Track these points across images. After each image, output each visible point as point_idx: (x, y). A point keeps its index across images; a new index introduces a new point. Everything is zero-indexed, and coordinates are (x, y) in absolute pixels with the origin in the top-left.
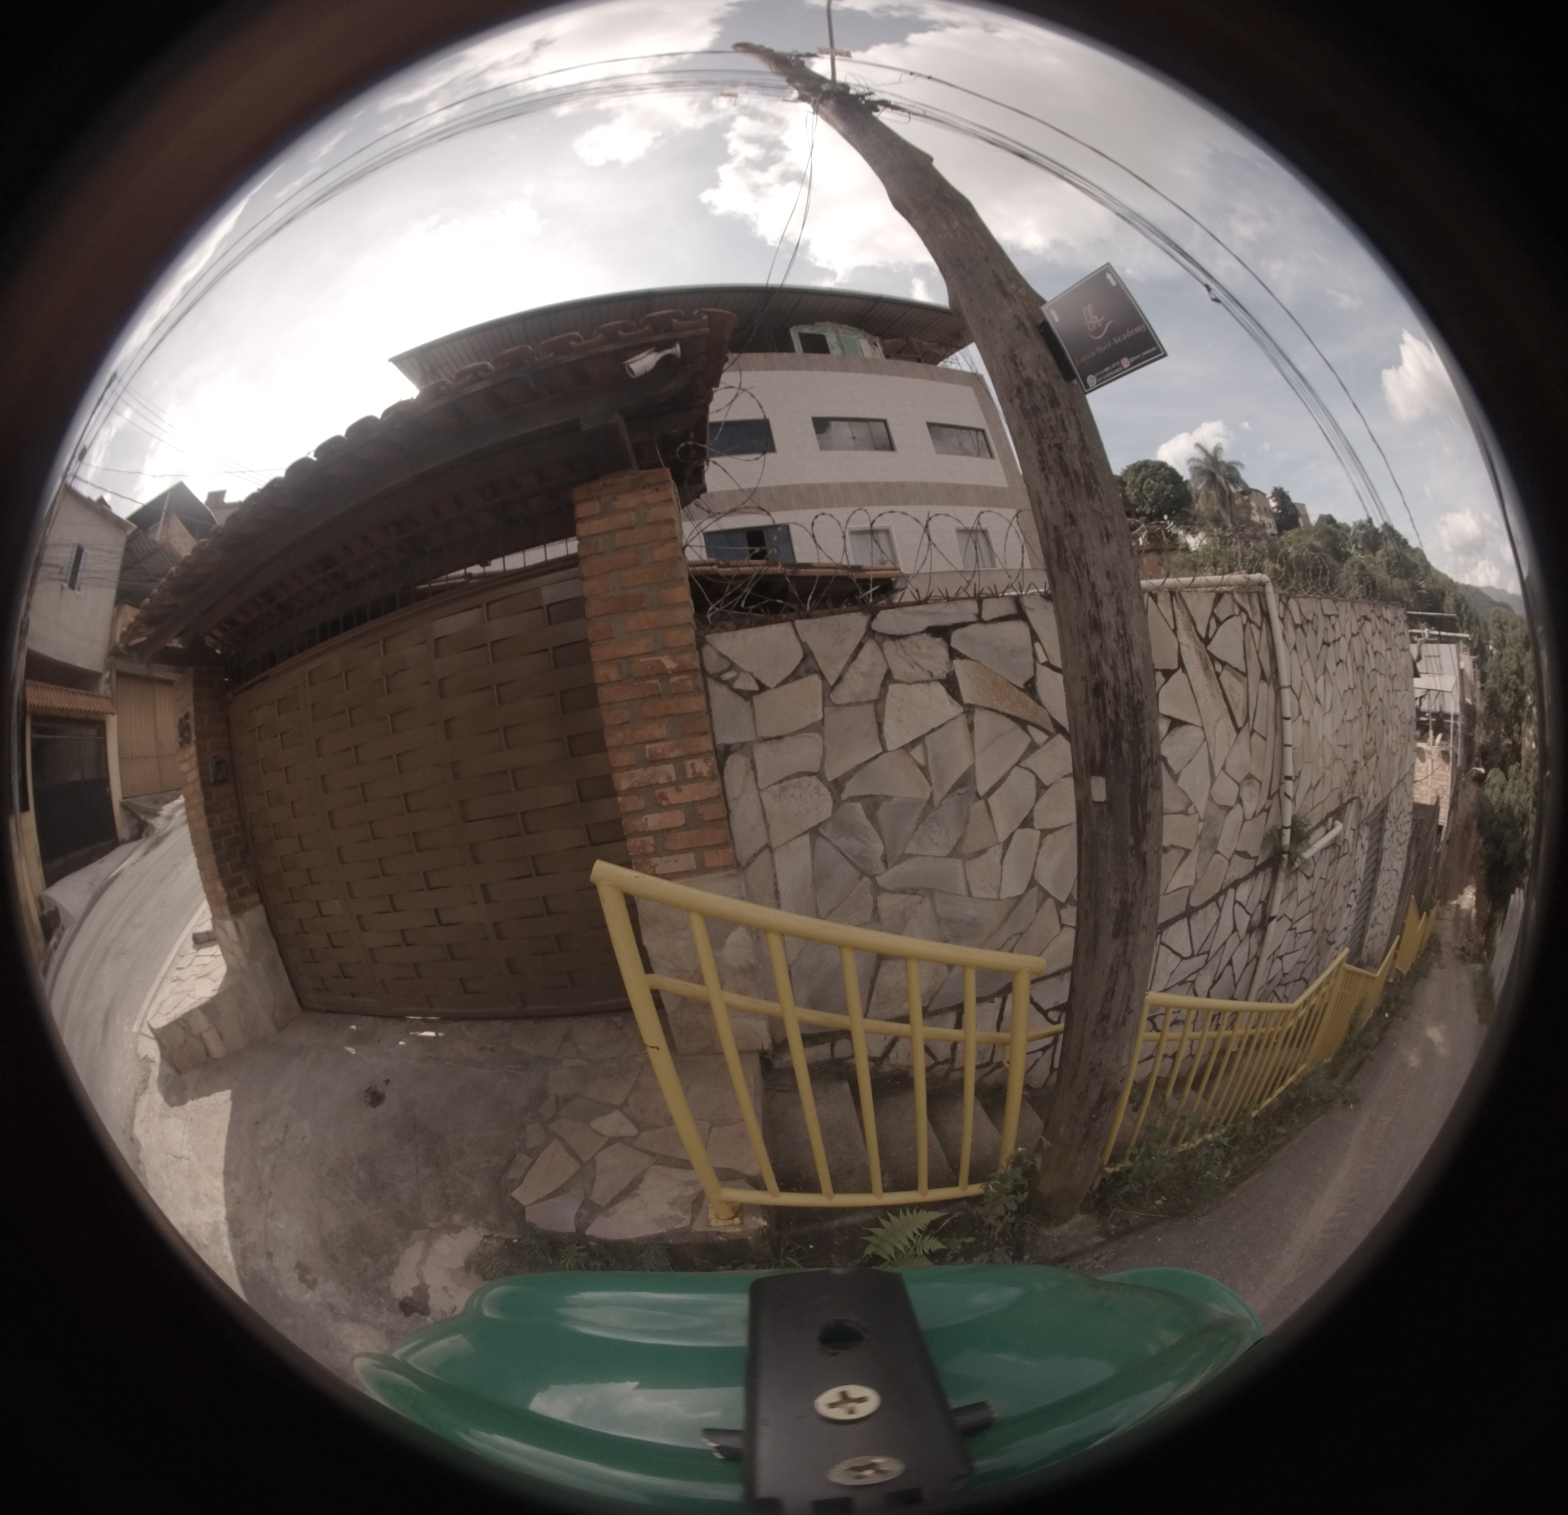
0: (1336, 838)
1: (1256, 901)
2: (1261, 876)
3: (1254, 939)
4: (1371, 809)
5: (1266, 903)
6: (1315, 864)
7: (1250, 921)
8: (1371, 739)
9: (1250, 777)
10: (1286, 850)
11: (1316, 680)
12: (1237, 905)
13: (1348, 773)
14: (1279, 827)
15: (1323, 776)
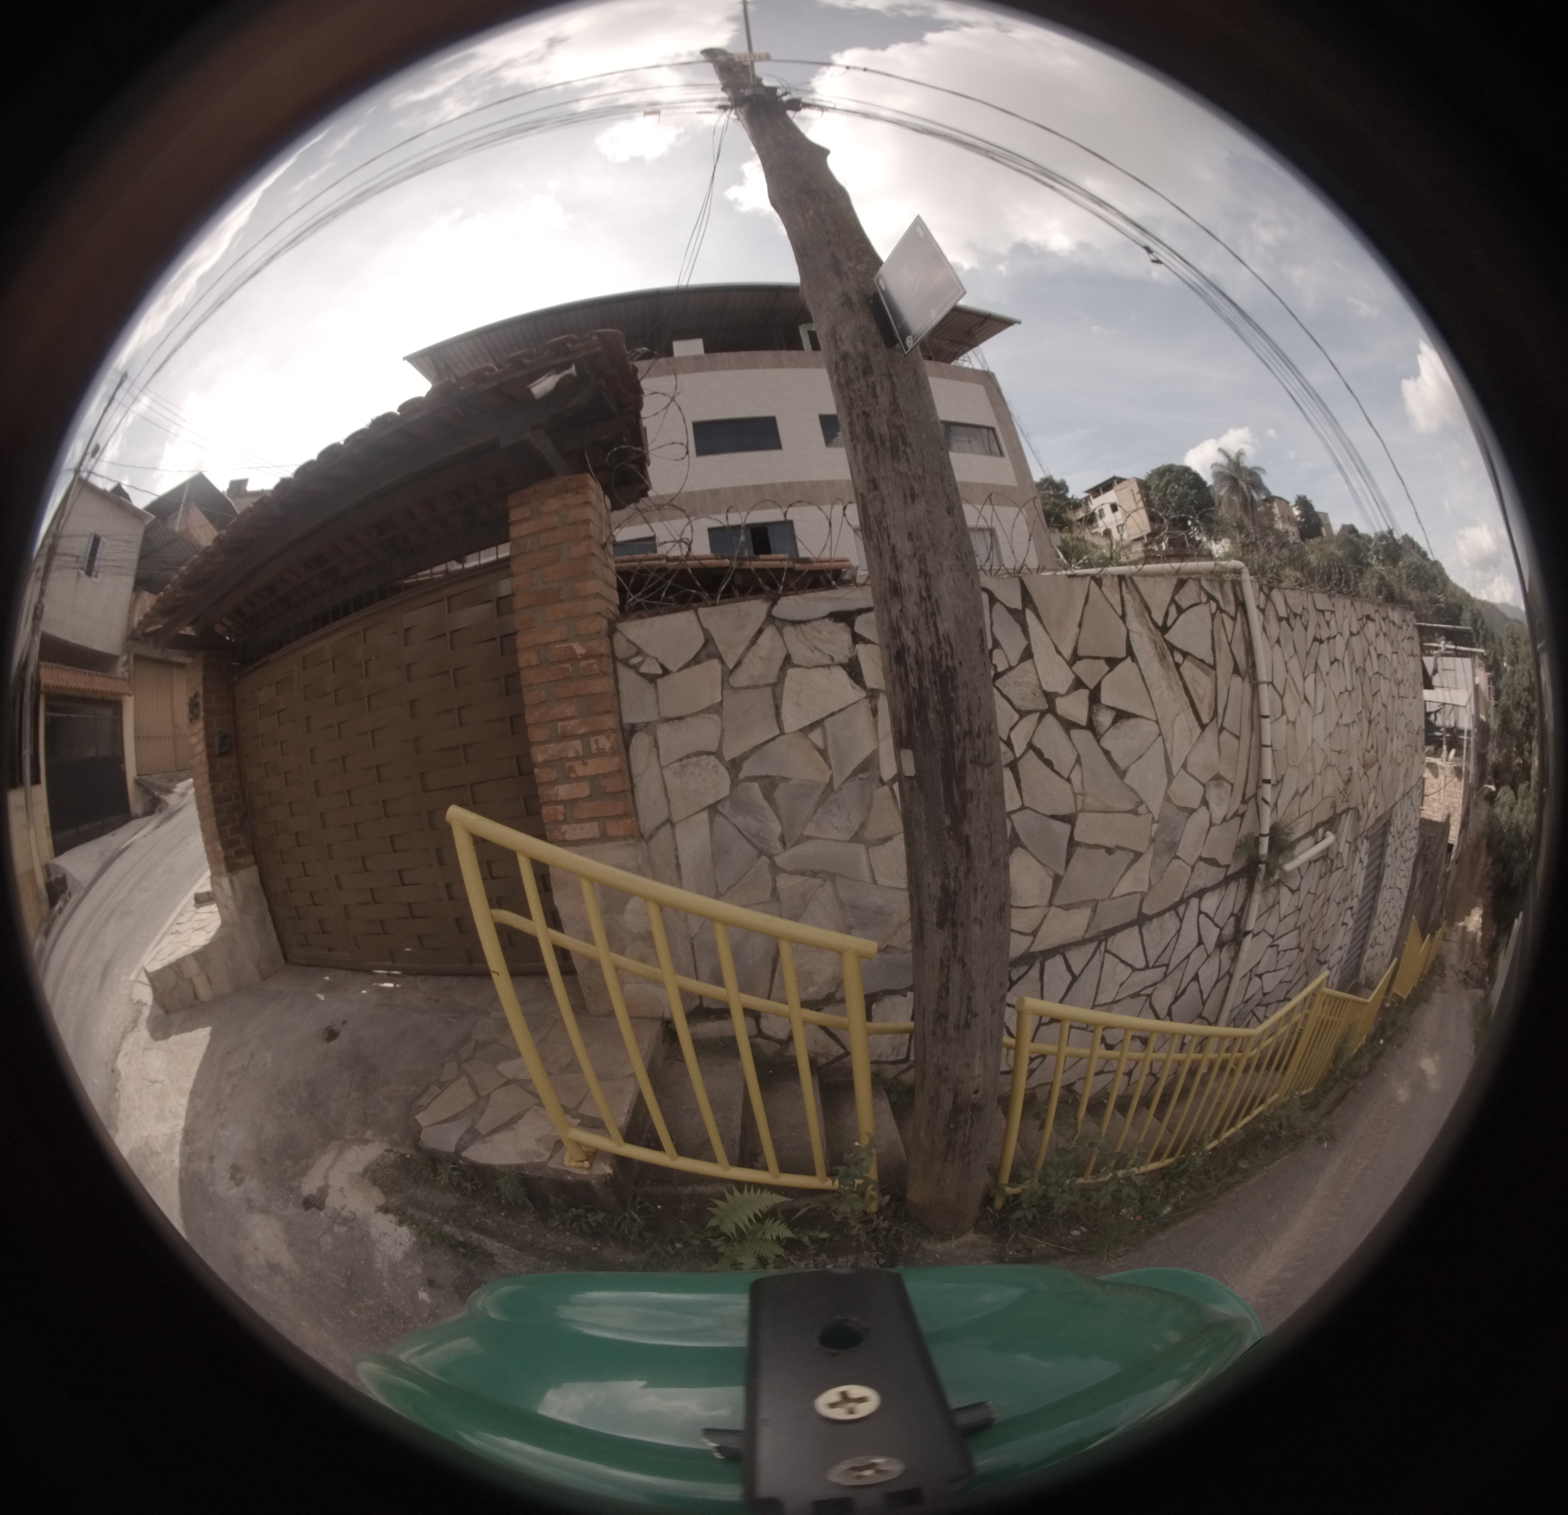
0: (1328, 849)
1: (1228, 913)
2: (1233, 886)
3: (1226, 954)
4: (1372, 821)
5: (1239, 917)
6: (1302, 878)
7: (1220, 934)
8: (1372, 747)
9: (1218, 778)
10: (1263, 859)
11: (1305, 679)
12: (1202, 916)
13: (1343, 781)
14: (1256, 835)
15: (1313, 782)
